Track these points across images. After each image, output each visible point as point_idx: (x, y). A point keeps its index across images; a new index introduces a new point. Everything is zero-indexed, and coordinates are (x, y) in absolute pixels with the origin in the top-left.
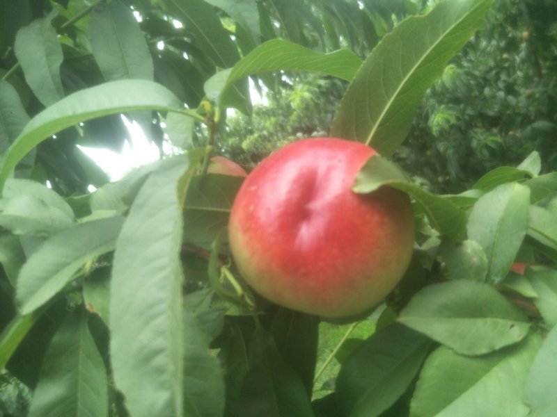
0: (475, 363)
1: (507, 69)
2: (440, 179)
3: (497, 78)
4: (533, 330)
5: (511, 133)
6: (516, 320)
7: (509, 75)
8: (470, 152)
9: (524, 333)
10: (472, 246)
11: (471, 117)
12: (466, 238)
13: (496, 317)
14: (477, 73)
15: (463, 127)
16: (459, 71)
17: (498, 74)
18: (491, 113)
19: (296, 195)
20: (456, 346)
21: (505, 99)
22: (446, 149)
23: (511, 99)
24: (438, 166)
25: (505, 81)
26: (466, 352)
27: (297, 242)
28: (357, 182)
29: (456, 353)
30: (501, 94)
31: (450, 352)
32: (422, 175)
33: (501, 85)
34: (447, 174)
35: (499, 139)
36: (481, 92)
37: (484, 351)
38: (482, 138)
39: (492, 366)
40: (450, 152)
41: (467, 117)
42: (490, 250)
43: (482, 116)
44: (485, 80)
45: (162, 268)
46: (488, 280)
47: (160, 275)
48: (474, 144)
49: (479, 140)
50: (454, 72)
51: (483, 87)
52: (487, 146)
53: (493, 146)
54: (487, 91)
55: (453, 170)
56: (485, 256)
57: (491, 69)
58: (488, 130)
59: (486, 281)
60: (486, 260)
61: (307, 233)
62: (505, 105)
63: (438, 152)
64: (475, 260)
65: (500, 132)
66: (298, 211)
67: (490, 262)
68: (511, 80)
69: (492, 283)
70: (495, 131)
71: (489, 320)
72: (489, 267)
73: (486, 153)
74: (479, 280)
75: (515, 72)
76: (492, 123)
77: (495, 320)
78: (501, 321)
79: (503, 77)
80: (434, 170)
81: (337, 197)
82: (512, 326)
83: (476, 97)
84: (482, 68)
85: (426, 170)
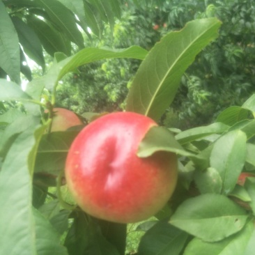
0: (215, 246)
1: (246, 4)
2: (207, 76)
3: (240, 11)
4: (248, 220)
5: (248, 45)
6: (239, 214)
7: (247, 8)
8: (224, 59)
9: (243, 224)
10: (213, 172)
11: (224, 37)
12: (209, 166)
13: (227, 215)
14: (227, 8)
15: (220, 44)
16: (216, 8)
17: (240, 8)
18: (236, 33)
19: (103, 158)
20: (203, 237)
21: (245, 25)
22: (210, 58)
23: (249, 24)
24: (205, 68)
25: (244, 12)
26: (209, 240)
27: (106, 188)
28: (139, 149)
29: (204, 242)
30: (242, 21)
31: (200, 241)
32: (196, 74)
33: (242, 15)
34: (211, 73)
35: (241, 51)
36: (230, 20)
37: (220, 239)
38: (231, 50)
39: (224, 247)
40: (212, 60)
41: (222, 38)
42: (223, 174)
43: (231, 35)
44: (232, 12)
45: (24, 206)
46: (222, 192)
47: (23, 211)
48: (227, 54)
49: (229, 52)
50: (213, 9)
51: (231, 17)
52: (234, 56)
53: (238, 55)
54: (233, 20)
55: (215, 71)
56: (220, 178)
57: (236, 4)
58: (235, 44)
59: (221, 194)
60: (221, 181)
61: (112, 181)
62: (245, 28)
63: (205, 60)
64: (215, 181)
65: (242, 46)
66: (105, 168)
67: (223, 181)
68: (248, 11)
69: (225, 194)
70: (239, 44)
71: (223, 218)
72: (223, 184)
73: (233, 60)
74: (217, 193)
75: (250, 7)
76: (237, 39)
77: (226, 217)
78: (230, 217)
79: (243, 9)
80: (203, 71)
81: (128, 160)
82: (237, 220)
83: (227, 23)
84: (230, 4)
85: (198, 71)
